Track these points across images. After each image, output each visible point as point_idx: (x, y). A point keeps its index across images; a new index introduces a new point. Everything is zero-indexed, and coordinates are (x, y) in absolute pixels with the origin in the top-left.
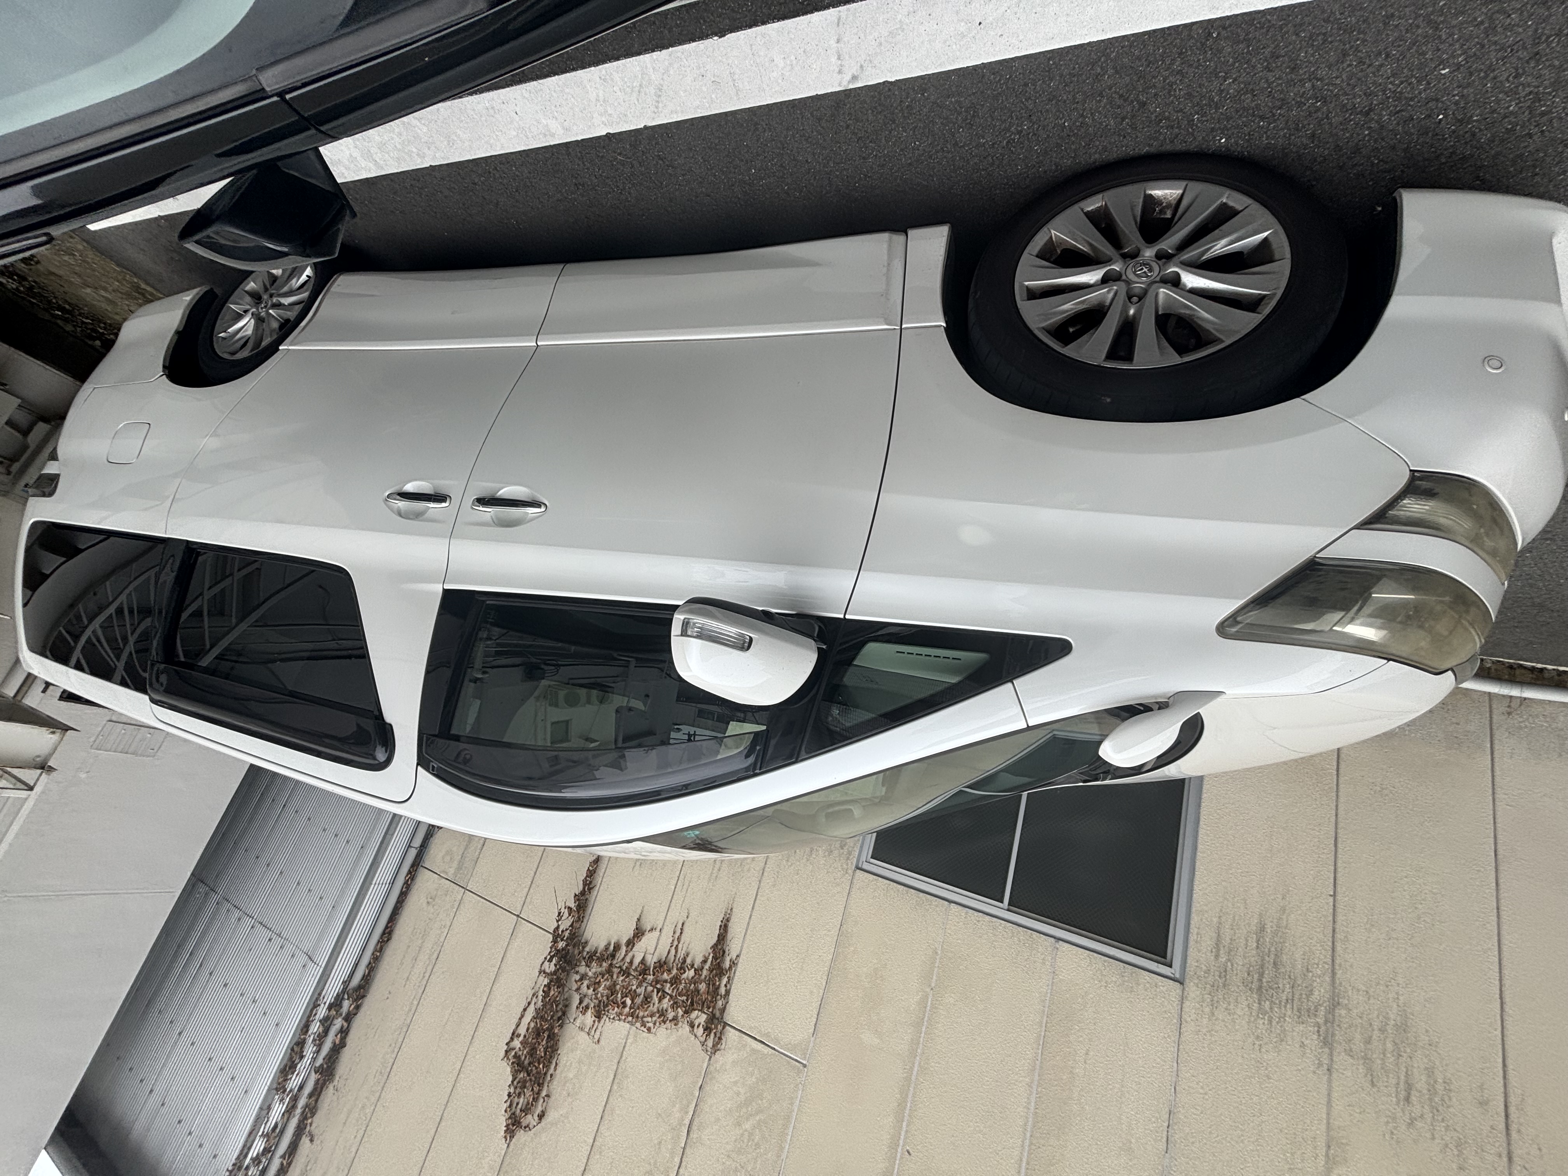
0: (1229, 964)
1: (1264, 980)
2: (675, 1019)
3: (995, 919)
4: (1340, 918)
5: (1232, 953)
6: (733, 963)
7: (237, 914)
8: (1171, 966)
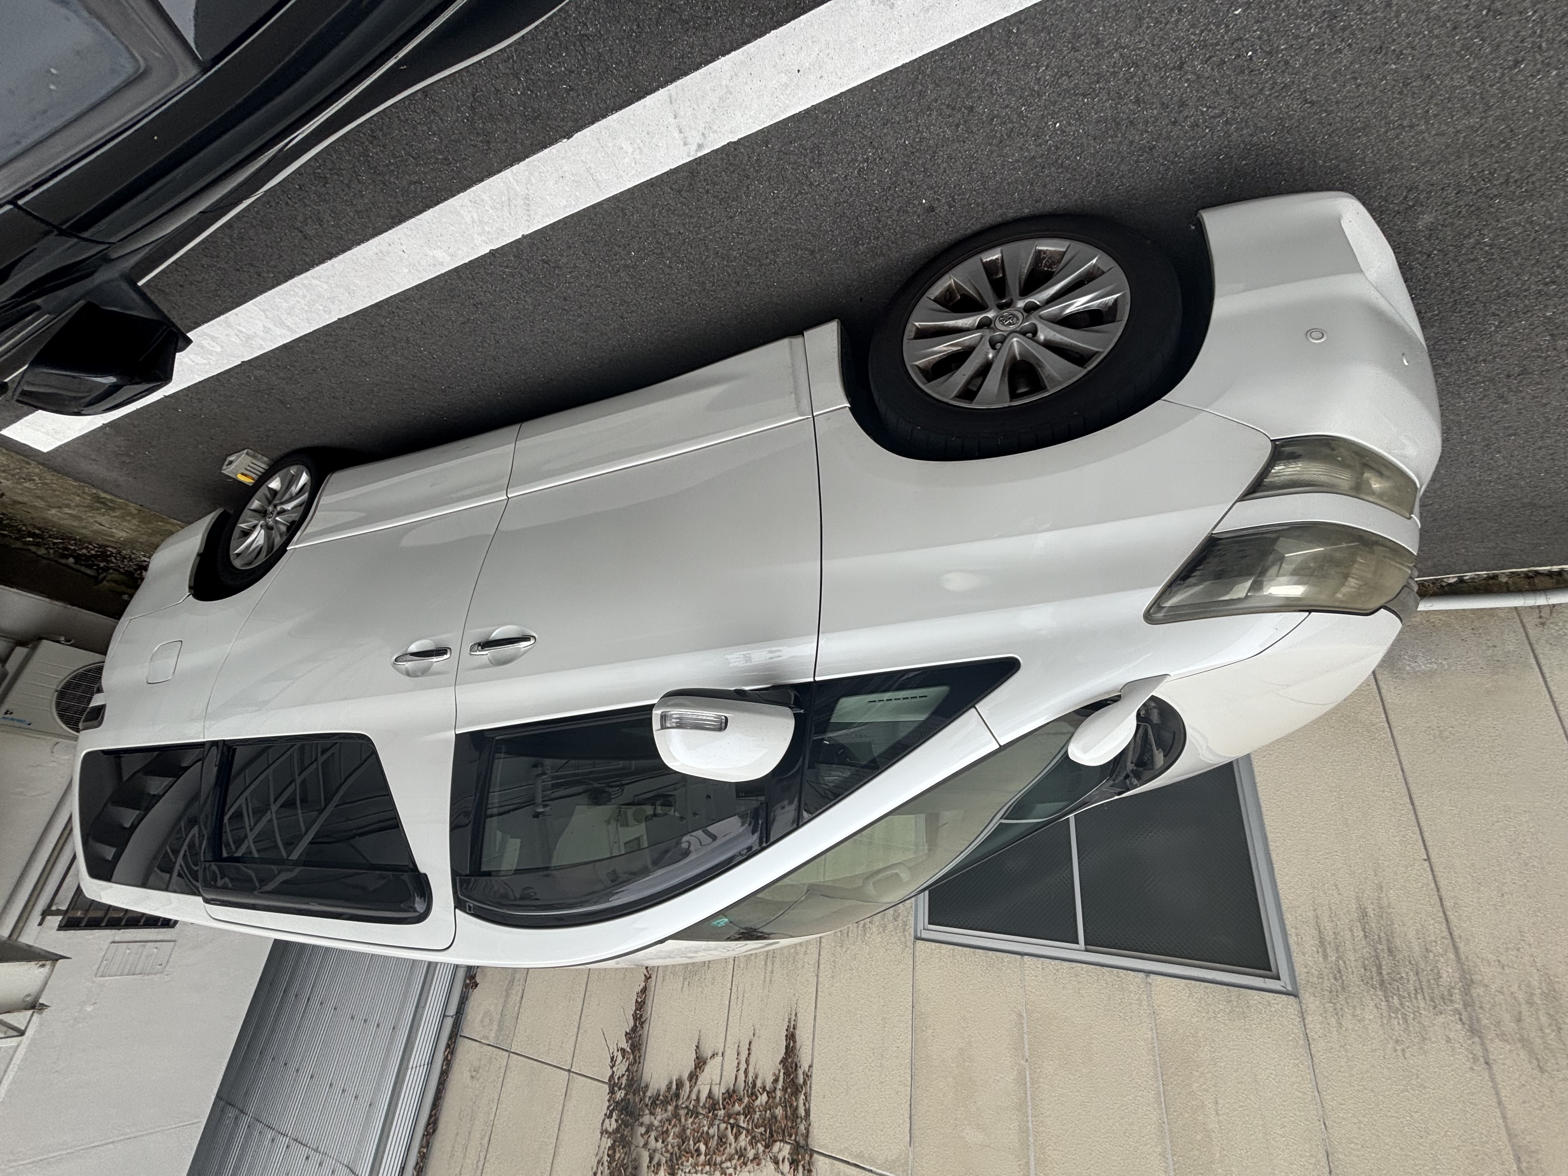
0: (1341, 962)
1: (1384, 972)
2: (756, 1157)
3: (1074, 964)
4: (1442, 883)
5: (1341, 949)
6: (807, 1076)
7: (270, 1134)
8: (1278, 979)
